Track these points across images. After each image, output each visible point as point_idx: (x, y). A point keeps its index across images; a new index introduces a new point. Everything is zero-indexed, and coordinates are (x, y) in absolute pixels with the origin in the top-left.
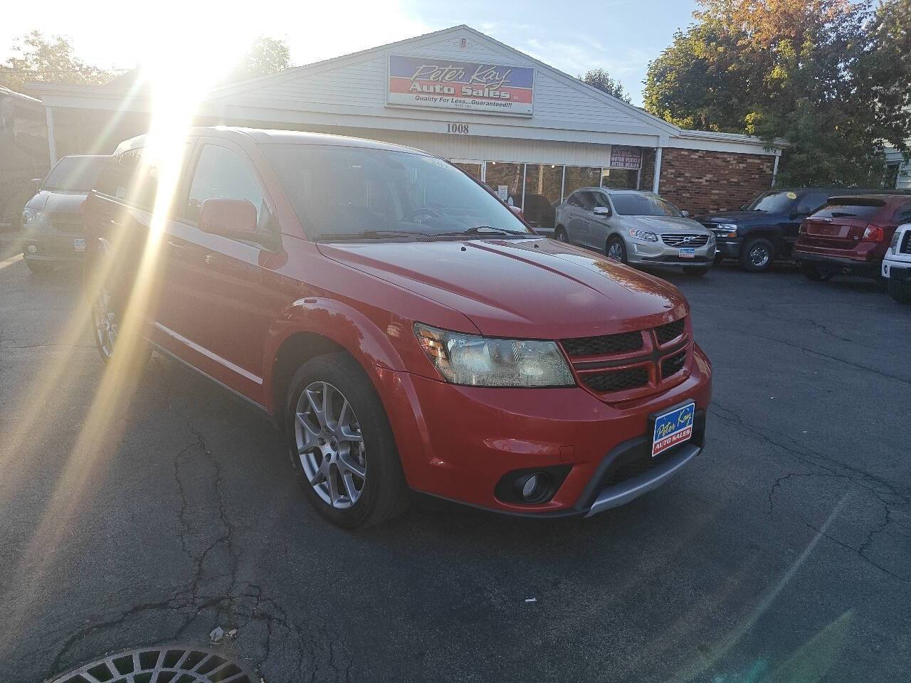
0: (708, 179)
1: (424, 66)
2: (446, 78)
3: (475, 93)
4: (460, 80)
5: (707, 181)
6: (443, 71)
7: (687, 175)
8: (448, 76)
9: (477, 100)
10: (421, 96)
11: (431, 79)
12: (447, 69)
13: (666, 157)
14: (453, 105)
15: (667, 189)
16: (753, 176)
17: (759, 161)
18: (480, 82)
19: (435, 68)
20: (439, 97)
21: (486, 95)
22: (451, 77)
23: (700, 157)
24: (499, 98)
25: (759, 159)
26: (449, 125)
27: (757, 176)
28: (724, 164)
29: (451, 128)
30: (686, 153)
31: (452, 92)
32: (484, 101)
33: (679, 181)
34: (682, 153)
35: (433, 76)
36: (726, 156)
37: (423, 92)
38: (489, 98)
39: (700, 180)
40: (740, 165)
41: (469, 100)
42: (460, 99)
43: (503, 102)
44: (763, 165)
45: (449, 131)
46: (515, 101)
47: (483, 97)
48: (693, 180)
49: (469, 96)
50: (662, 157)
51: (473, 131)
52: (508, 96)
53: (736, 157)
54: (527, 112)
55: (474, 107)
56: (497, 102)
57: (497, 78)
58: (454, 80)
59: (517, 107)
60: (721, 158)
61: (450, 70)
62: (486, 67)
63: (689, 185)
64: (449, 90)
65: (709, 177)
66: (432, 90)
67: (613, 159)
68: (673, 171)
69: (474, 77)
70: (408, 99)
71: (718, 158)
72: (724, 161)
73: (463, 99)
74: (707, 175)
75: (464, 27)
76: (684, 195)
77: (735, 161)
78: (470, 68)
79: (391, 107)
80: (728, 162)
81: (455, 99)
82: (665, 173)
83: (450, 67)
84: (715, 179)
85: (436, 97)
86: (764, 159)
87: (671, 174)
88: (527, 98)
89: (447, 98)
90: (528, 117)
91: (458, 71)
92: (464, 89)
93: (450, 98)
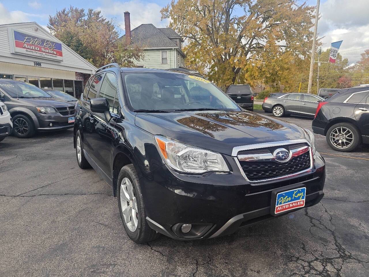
1: (27, 37)
2: (36, 44)
3: (46, 51)
4: (40, 45)
6: (34, 40)
10: (28, 50)
12: (36, 40)
14: (38, 55)
18: (47, 47)
19: (31, 39)
20: (34, 51)
24: (53, 54)
26: (35, 63)
31: (38, 49)
35: (31, 42)
37: (28, 48)
38: (50, 53)
41: (44, 54)
42: (41, 53)
45: (35, 65)
46: (58, 55)
47: (48, 53)
51: (42, 66)
52: (56, 53)
55: (46, 56)
57: (52, 46)
58: (38, 45)
61: (36, 41)
62: (48, 41)
64: (35, 48)
66: (31, 48)
67: (76, 77)
69: (44, 44)
70: (23, 50)
73: (42, 53)
75: (35, 23)
78: (43, 41)
79: (16, 54)
81: (40, 52)
83: (36, 39)
85: (33, 51)
89: (37, 52)
90: (59, 62)
91: (39, 41)
92: (42, 49)
93: (38, 52)
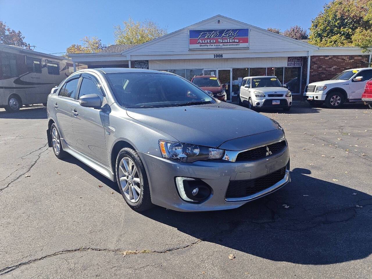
0: (334, 68)
1: (203, 33)
2: (212, 37)
3: (224, 41)
4: (218, 37)
5: (334, 69)
6: (210, 34)
7: (323, 67)
8: (212, 36)
9: (225, 44)
10: (202, 45)
11: (206, 37)
13: (313, 60)
14: (215, 47)
15: (314, 74)
16: (358, 65)
17: (361, 58)
18: (226, 37)
19: (207, 33)
20: (209, 44)
21: (229, 41)
22: (214, 36)
23: (329, 58)
24: (234, 42)
25: (361, 57)
26: (214, 55)
27: (360, 65)
28: (342, 61)
29: (215, 56)
30: (323, 57)
32: (227, 44)
33: (320, 70)
34: (321, 57)
35: (206, 36)
36: (343, 57)
37: (203, 43)
38: (230, 42)
39: (330, 69)
40: (351, 60)
41: (221, 44)
42: (217, 44)
43: (236, 44)
44: (363, 59)
45: (215, 57)
46: (242, 43)
47: (227, 43)
48: (327, 69)
49: (222, 43)
50: (311, 60)
51: (224, 56)
52: (238, 41)
53: (349, 57)
54: (246, 47)
55: (224, 47)
56: (233, 44)
57: (233, 34)
58: (215, 37)
59: (242, 45)
60: (341, 58)
62: (228, 30)
63: (325, 71)
64: (213, 41)
65: (334, 67)
66: (206, 42)
67: (289, 63)
68: (316, 66)
69: (223, 35)
70: (197, 46)
71: (339, 58)
72: (342, 59)
73: (219, 44)
74: (334, 66)
75: (219, 16)
76: (322, 76)
77: (348, 59)
78: (221, 32)
79: (190, 50)
80: (345, 59)
81: (216, 44)
82: (312, 67)
83: (213, 32)
84: (338, 68)
85: (208, 44)
86: (363, 57)
87: (316, 67)
88: (246, 41)
89: (212, 44)
90: (248, 48)
91: (216, 33)
92: (219, 40)
93: (214, 44)
